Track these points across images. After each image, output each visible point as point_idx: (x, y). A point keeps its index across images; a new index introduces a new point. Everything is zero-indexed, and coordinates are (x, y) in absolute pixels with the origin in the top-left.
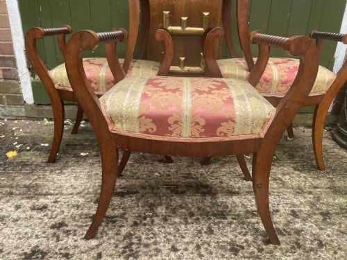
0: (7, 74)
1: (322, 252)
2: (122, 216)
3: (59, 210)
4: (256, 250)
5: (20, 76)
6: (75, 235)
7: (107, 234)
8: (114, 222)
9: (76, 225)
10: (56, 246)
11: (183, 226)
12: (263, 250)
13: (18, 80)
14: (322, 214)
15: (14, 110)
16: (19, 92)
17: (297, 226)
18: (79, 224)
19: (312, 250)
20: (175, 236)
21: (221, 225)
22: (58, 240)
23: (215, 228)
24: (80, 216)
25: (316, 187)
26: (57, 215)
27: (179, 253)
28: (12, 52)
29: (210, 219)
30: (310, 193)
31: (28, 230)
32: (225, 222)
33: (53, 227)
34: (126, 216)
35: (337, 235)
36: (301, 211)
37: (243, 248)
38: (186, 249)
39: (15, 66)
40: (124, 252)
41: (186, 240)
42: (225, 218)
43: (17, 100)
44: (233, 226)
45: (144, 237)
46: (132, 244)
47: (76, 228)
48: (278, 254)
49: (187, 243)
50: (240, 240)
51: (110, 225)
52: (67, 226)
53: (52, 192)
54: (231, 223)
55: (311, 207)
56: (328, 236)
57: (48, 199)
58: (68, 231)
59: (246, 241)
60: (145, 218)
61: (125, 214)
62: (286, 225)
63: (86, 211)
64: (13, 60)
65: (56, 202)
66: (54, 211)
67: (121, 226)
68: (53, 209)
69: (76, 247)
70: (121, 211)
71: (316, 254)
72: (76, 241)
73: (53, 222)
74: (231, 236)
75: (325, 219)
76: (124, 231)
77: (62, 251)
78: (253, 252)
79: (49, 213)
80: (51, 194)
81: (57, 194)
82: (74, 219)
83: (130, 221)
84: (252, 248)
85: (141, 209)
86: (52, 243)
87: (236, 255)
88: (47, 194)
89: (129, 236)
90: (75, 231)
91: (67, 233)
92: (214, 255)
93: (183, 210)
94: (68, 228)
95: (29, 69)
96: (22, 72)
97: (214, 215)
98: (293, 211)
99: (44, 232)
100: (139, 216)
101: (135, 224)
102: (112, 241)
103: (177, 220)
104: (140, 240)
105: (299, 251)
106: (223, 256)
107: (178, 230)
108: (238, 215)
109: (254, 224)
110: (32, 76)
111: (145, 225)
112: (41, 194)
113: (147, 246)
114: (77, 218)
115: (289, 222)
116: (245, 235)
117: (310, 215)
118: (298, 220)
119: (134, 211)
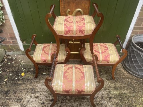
0: (14, 42)
3: (42, 98)
5: (18, 43)
9: (47, 103)
11: (74, 103)
13: (18, 44)
14: (109, 98)
15: (18, 53)
17: (102, 102)
18: (48, 103)
21: (83, 102)
23: (81, 103)
25: (110, 87)
26: (42, 100)
28: (15, 36)
29: (80, 100)
30: (108, 89)
31: (36, 105)
33: (42, 104)
34: (59, 99)
35: (111, 105)
36: (104, 97)
39: (16, 40)
42: (84, 100)
47: (47, 104)
52: (45, 103)
53: (38, 91)
54: (85, 102)
55: (107, 95)
56: (109, 105)
57: (38, 94)
58: (46, 105)
60: (64, 100)
62: (99, 102)
63: (49, 98)
64: (16, 38)
65: (40, 95)
66: (41, 98)
67: (58, 103)
73: (41, 102)
75: (110, 100)
76: (59, 105)
80: (39, 92)
81: (40, 92)
83: (60, 101)
88: (37, 92)
90: (47, 105)
94: (45, 104)
95: (21, 41)
96: (19, 42)
97: (81, 99)
98: (102, 97)
99: (40, 106)
100: (63, 100)
101: (62, 102)
103: (72, 101)
107: (72, 104)
108: (88, 99)
110: (23, 42)
111: (64, 103)
112: (36, 92)
114: (47, 101)
115: (100, 101)
116: (88, 106)
117: (106, 98)
118: (103, 100)
119: (61, 98)
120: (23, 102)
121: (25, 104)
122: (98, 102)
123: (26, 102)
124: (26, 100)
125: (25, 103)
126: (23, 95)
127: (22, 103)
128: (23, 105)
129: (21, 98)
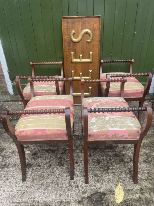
0: (1, 82)
1: (130, 163)
2: (57, 150)
3: (33, 148)
4: (106, 163)
5: (7, 82)
6: (41, 158)
7: (52, 157)
8: (54, 152)
9: (41, 154)
10: (35, 162)
11: (80, 154)
12: (109, 162)
13: (6, 84)
15: (5, 98)
16: (6, 89)
17: (124, 152)
18: (42, 153)
19: (127, 162)
20: (77, 158)
21: (94, 153)
22: (35, 160)
23: (92, 154)
24: (42, 150)
26: (33, 150)
27: (78, 164)
28: (2, 72)
29: (91, 150)
32: (96, 151)
33: (32, 155)
36: (127, 146)
37: (101, 162)
38: (81, 163)
39: (4, 78)
40: (59, 164)
41: (81, 159)
42: (97, 150)
43: (6, 93)
44: (99, 153)
45: (66, 158)
46: (62, 161)
47: (41, 155)
48: (114, 164)
49: (81, 160)
50: (101, 159)
51: (53, 153)
52: (37, 154)
54: (98, 152)
58: (38, 156)
59: (103, 159)
60: (66, 151)
61: (58, 149)
63: (43, 148)
64: (3, 76)
66: (32, 148)
67: (57, 154)
68: (31, 147)
69: (42, 162)
70: (57, 148)
71: (128, 164)
72: (41, 160)
74: (98, 157)
76: (59, 156)
77: (37, 164)
78: (105, 163)
79: (30, 149)
82: (39, 151)
83: (61, 152)
84: (105, 162)
85: (64, 146)
86: (33, 161)
87: (98, 164)
89: (60, 158)
90: (41, 156)
91: (38, 157)
92: (91, 165)
93: (81, 147)
94: (38, 155)
95: (11, 79)
96: (7, 81)
97: (93, 149)
99: (30, 157)
100: (64, 150)
101: (62, 153)
102: (54, 160)
103: (78, 151)
104: (64, 159)
105: (122, 163)
106: (94, 165)
107: (78, 155)
108: (102, 149)
109: (107, 152)
110: (12, 82)
111: (66, 153)
113: (67, 161)
114: (41, 151)
115: (121, 151)
116: (103, 157)
117: (130, 148)
118: (125, 150)
119: (62, 148)
120: (6, 153)
121: (7, 156)
122: (117, 153)
123: (10, 153)
124: (10, 150)
125: (8, 153)
126: (6, 145)
127: (3, 154)
128: (5, 157)
129: (3, 148)
